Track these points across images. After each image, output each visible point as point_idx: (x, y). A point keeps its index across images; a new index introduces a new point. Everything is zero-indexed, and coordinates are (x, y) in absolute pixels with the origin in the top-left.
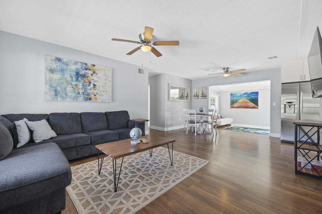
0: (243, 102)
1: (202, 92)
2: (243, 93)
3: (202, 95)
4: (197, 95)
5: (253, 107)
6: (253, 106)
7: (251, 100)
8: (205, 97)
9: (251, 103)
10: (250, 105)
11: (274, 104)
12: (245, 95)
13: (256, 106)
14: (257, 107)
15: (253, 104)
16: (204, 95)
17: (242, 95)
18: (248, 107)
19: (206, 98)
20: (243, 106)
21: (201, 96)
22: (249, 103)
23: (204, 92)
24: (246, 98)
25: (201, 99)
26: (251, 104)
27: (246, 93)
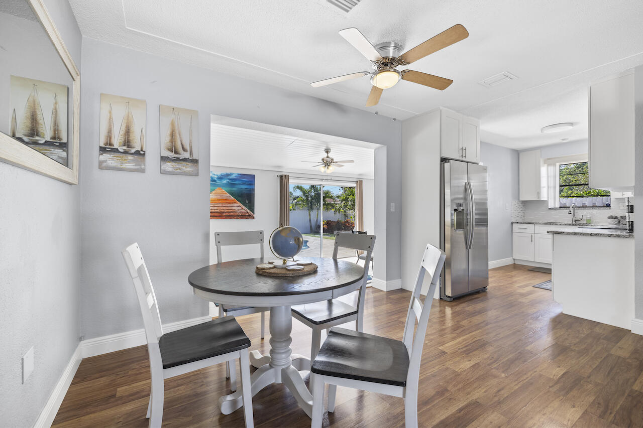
0: (220, 200)
1: (172, 135)
2: (219, 173)
3: (171, 155)
4: (127, 143)
5: (243, 214)
6: (243, 211)
7: (239, 196)
8: (188, 168)
9: (238, 203)
10: (236, 209)
11: (393, 209)
12: (225, 181)
13: (249, 211)
14: (252, 214)
15: (242, 206)
16: (186, 155)
17: (216, 179)
18: (232, 214)
19: (197, 175)
20: (218, 211)
21: (164, 159)
22: (233, 203)
23: (185, 138)
24: (228, 189)
25: (163, 173)
26: (239, 207)
27: (228, 175)
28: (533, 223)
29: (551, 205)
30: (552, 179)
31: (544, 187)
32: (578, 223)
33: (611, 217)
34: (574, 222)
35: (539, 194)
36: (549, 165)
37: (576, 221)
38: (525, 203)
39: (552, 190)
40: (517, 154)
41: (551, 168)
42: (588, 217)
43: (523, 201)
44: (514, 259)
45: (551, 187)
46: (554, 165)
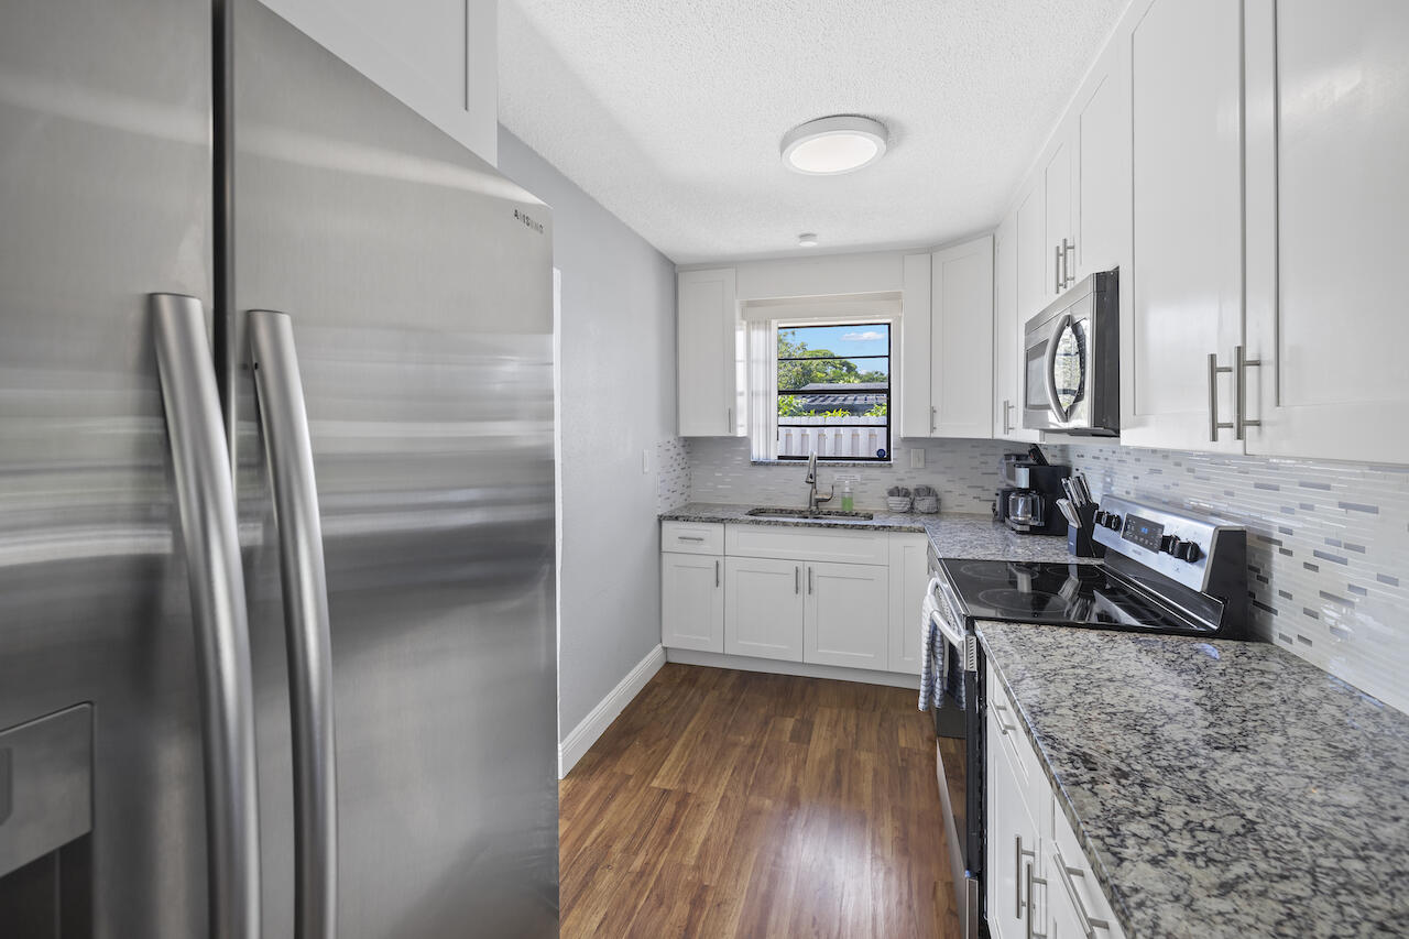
28: (722, 521)
29: (758, 451)
30: (761, 368)
31: (742, 394)
32: (825, 507)
33: (895, 492)
34: (814, 508)
35: (731, 416)
36: (752, 324)
37: (818, 501)
38: (692, 446)
39: (761, 400)
40: (673, 272)
41: (759, 336)
42: (847, 490)
43: (686, 439)
44: (665, 649)
45: (757, 394)
46: (767, 326)
